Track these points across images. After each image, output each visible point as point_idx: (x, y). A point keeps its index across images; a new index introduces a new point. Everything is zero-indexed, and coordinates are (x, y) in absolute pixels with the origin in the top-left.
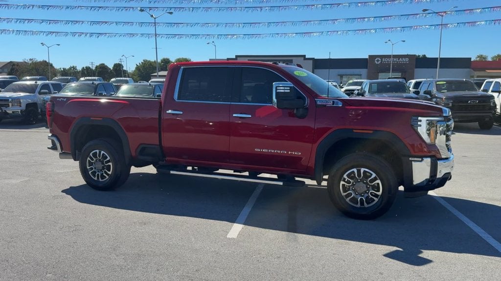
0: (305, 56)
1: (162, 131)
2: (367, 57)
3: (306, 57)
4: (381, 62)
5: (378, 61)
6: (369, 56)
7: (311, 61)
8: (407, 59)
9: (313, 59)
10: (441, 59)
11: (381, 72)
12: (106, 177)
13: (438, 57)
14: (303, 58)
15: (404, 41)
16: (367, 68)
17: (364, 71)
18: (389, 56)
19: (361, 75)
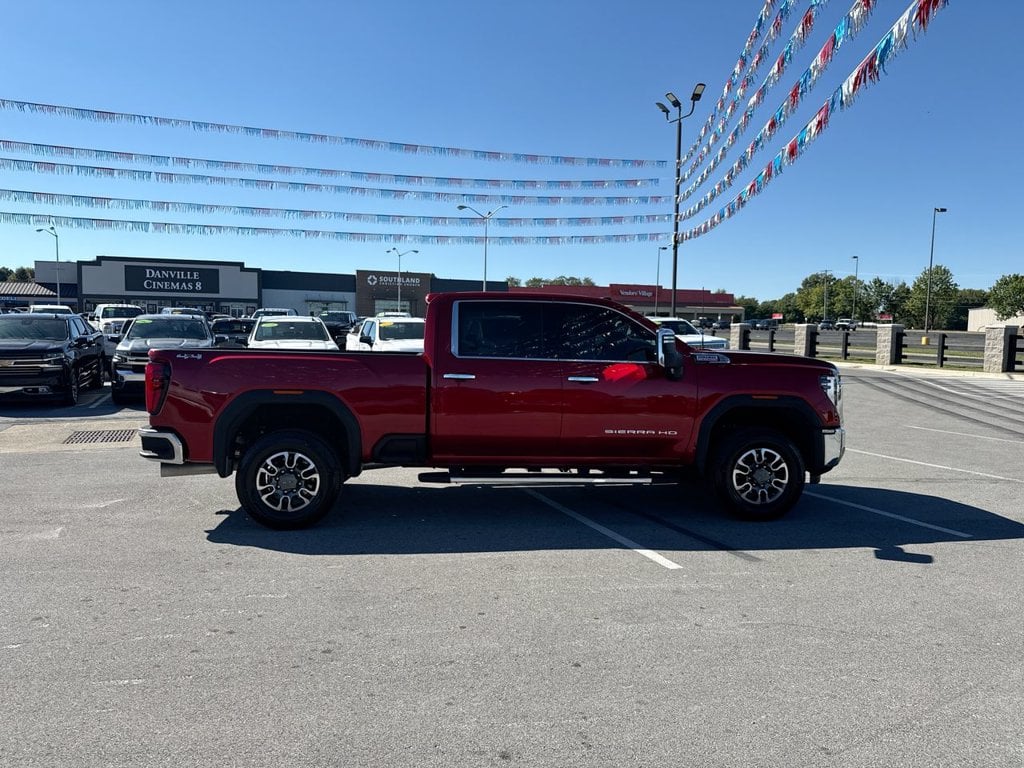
0: (243, 264)
1: (432, 410)
2: (355, 273)
3: (246, 266)
4: (378, 282)
5: (372, 280)
6: (358, 271)
7: (256, 274)
8: (418, 280)
9: (258, 270)
10: (487, 283)
11: (379, 299)
12: (304, 503)
13: (483, 279)
14: (238, 268)
15: (417, 252)
16: (355, 291)
17: (350, 297)
18: (395, 274)
19: (346, 302)
